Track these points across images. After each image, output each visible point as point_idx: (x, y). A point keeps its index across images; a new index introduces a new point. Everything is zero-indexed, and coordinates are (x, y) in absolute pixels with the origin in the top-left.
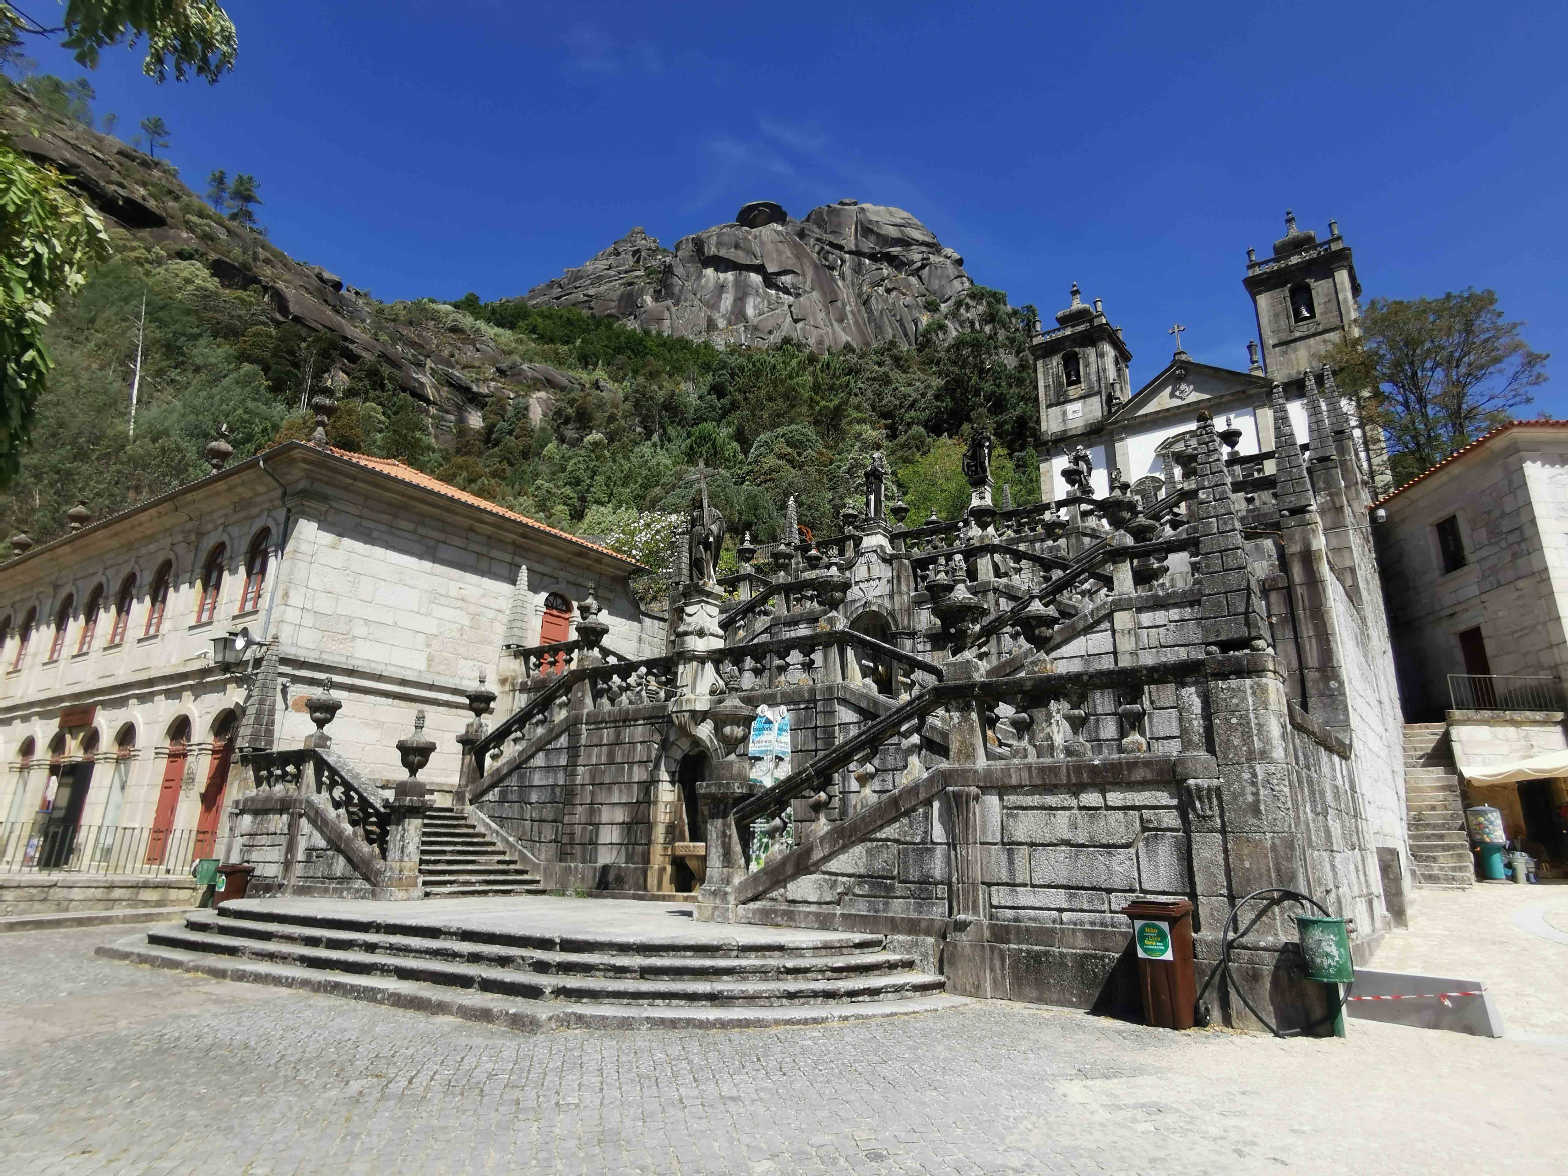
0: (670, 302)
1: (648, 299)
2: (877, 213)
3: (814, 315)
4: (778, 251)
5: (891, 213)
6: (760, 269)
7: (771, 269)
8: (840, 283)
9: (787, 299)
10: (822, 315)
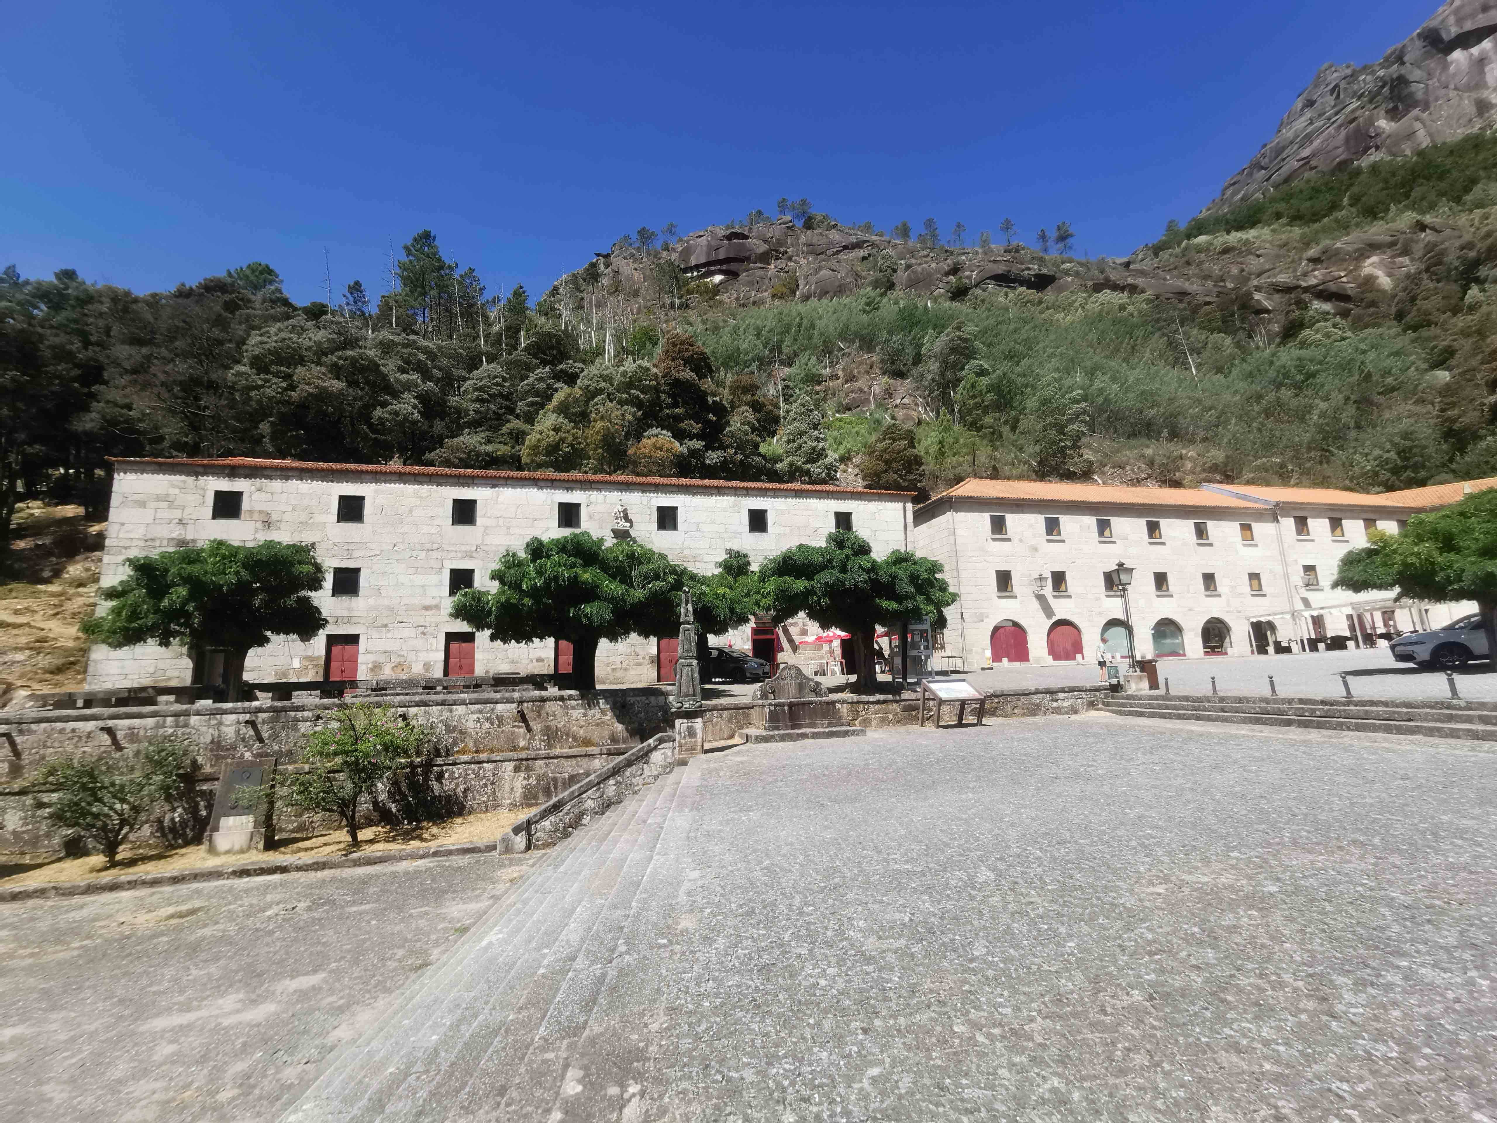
0: (1415, 112)
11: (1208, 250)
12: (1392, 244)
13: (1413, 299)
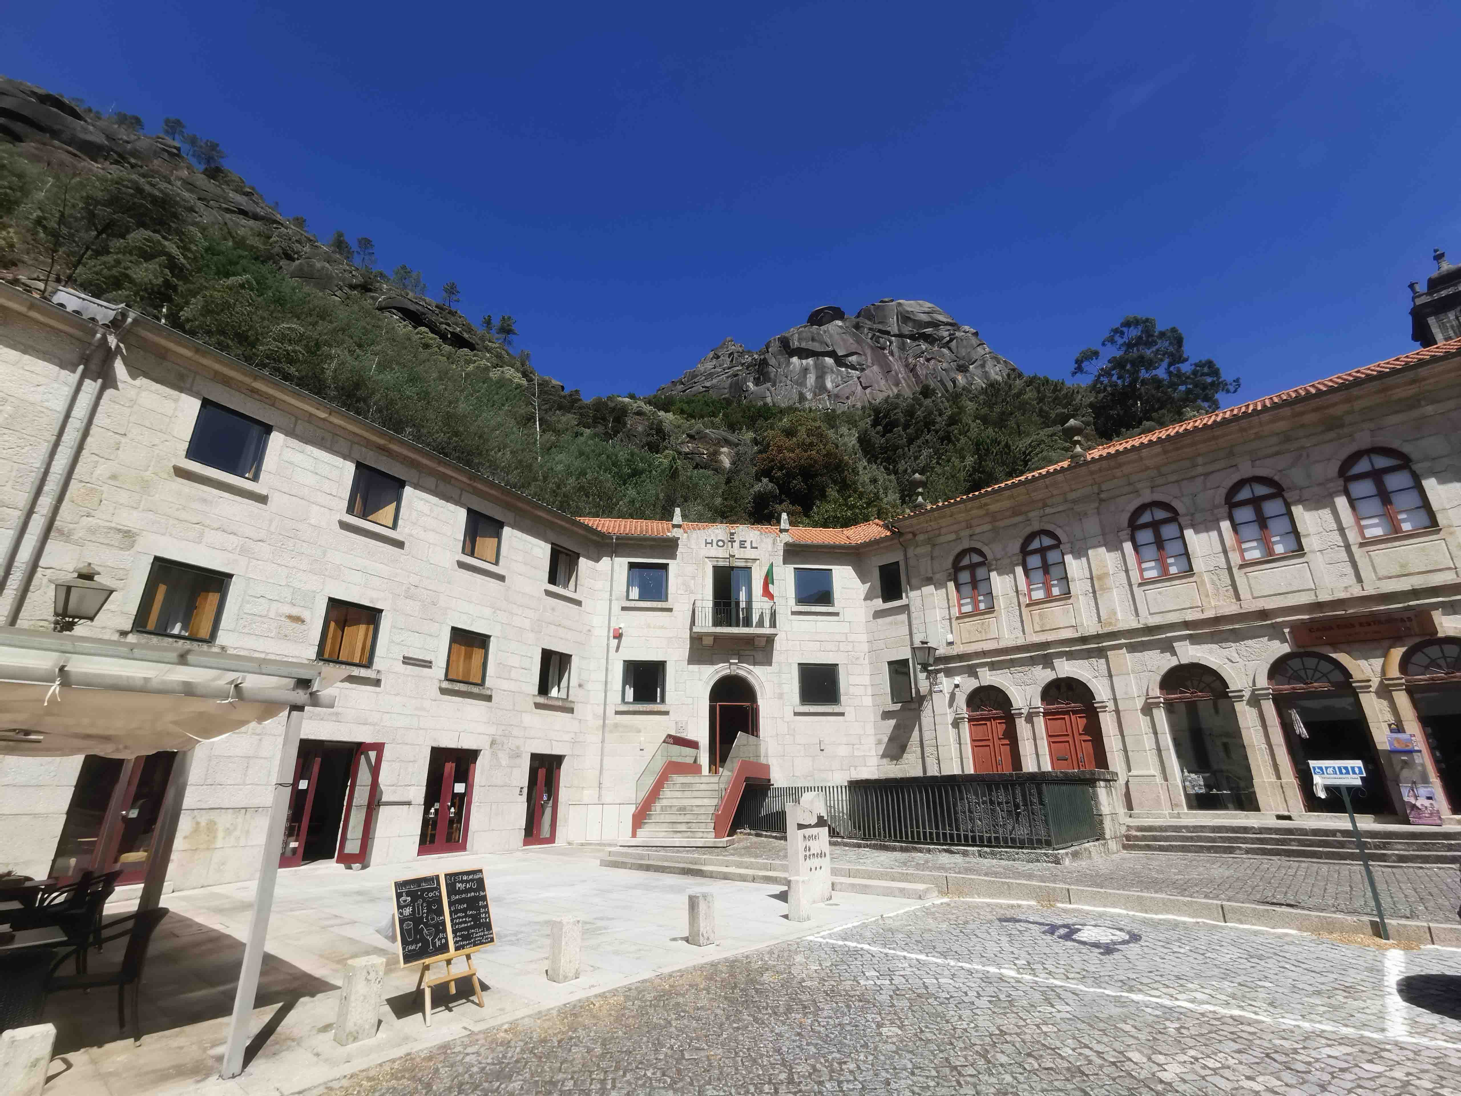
0: (769, 385)
1: (751, 385)
2: (910, 306)
3: (878, 383)
4: (843, 340)
5: (921, 305)
6: (832, 354)
7: (841, 353)
9: (856, 373)
10: (883, 382)
12: (738, 446)
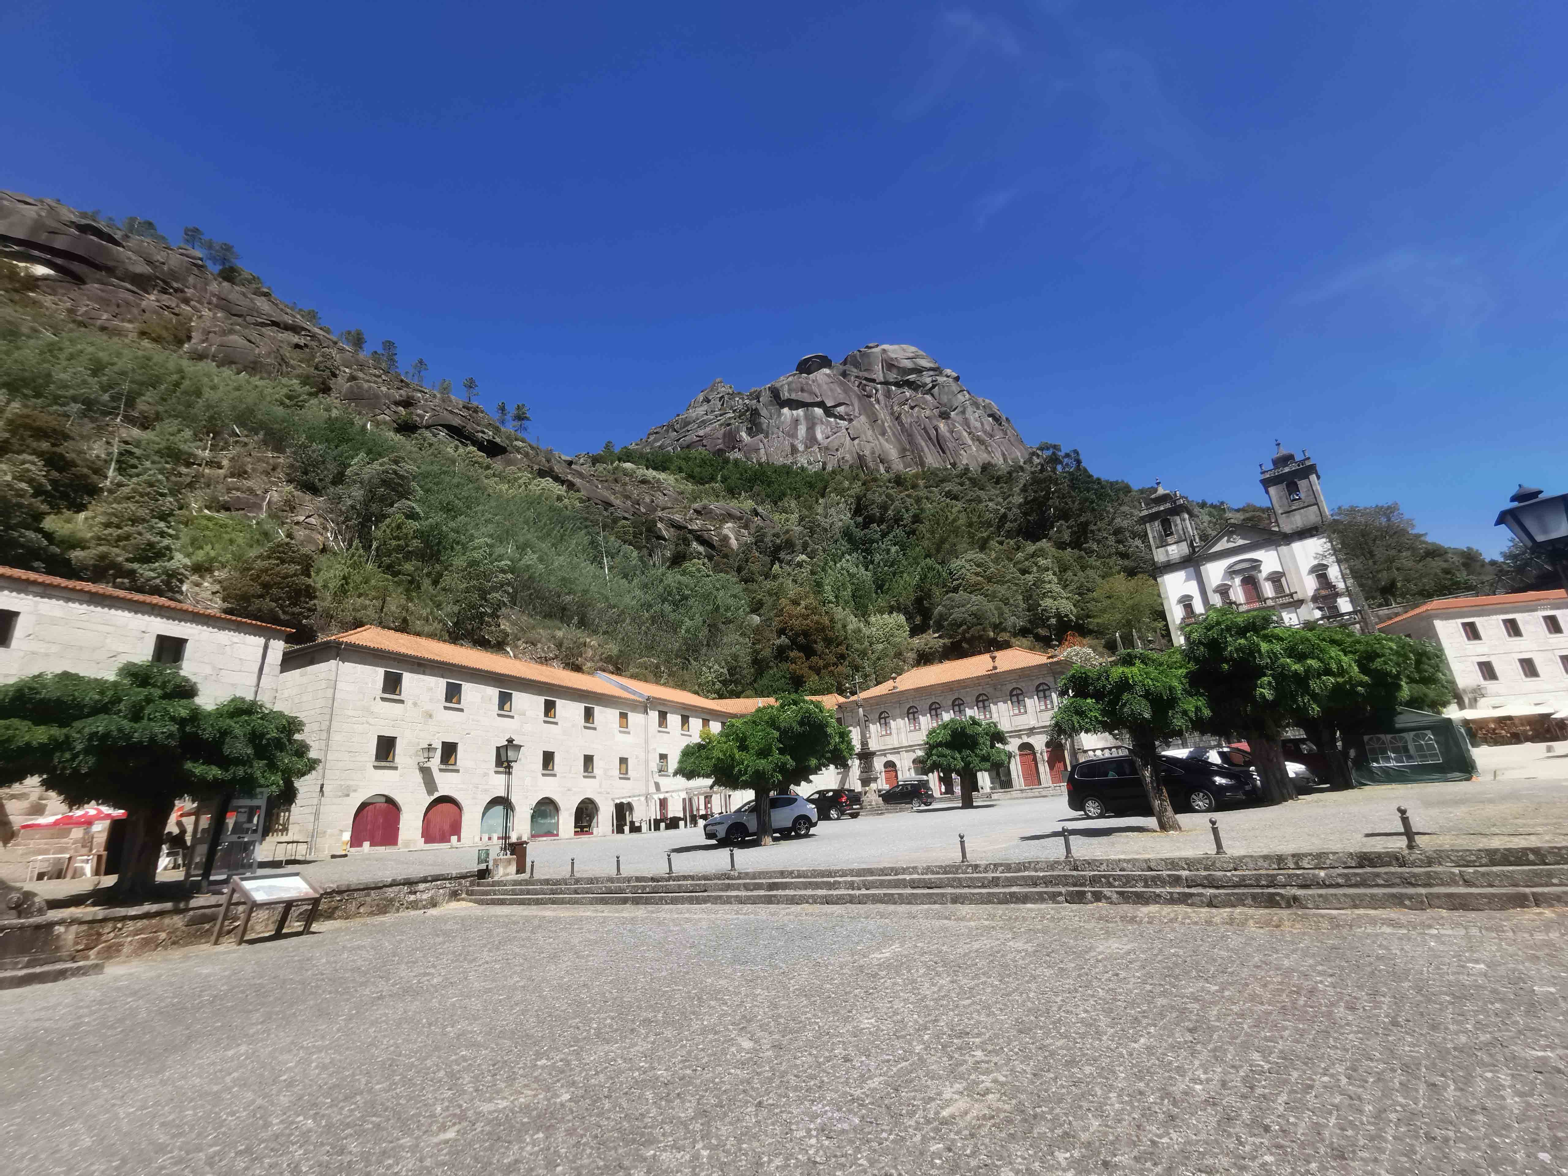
0: (761, 436)
1: (744, 434)
2: (894, 351)
3: (865, 433)
4: (831, 390)
5: (904, 350)
6: (821, 404)
7: (829, 404)
8: (877, 406)
9: (843, 423)
10: (870, 432)
11: (631, 475)
12: (740, 518)
13: (747, 561)
